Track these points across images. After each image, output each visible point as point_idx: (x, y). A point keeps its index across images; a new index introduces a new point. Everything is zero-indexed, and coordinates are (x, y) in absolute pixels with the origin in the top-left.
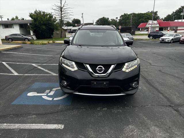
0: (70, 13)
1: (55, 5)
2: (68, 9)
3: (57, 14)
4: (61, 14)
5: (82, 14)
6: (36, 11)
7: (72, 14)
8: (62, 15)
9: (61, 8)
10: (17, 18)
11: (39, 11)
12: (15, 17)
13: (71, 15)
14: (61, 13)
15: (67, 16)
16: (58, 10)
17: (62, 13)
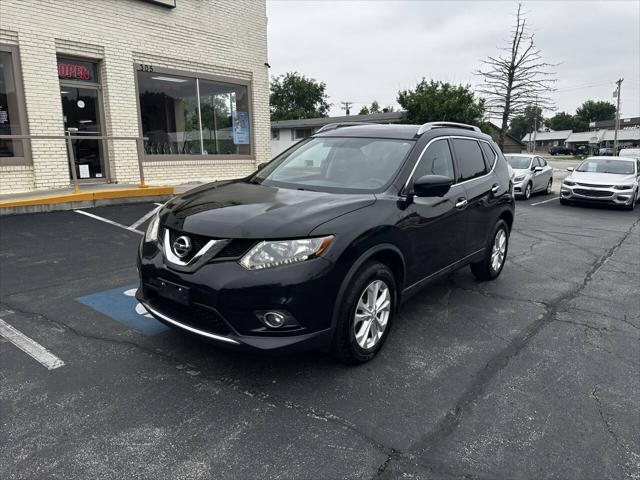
0: (543, 83)
1: (490, 61)
2: (540, 69)
3: (493, 90)
4: (510, 89)
5: (620, 82)
6: (423, 83)
7: (551, 85)
8: (513, 92)
9: (513, 68)
10: (375, 106)
11: (432, 83)
12: (369, 106)
13: (548, 89)
14: (510, 84)
15: (530, 94)
16: (499, 74)
17: (515, 84)
